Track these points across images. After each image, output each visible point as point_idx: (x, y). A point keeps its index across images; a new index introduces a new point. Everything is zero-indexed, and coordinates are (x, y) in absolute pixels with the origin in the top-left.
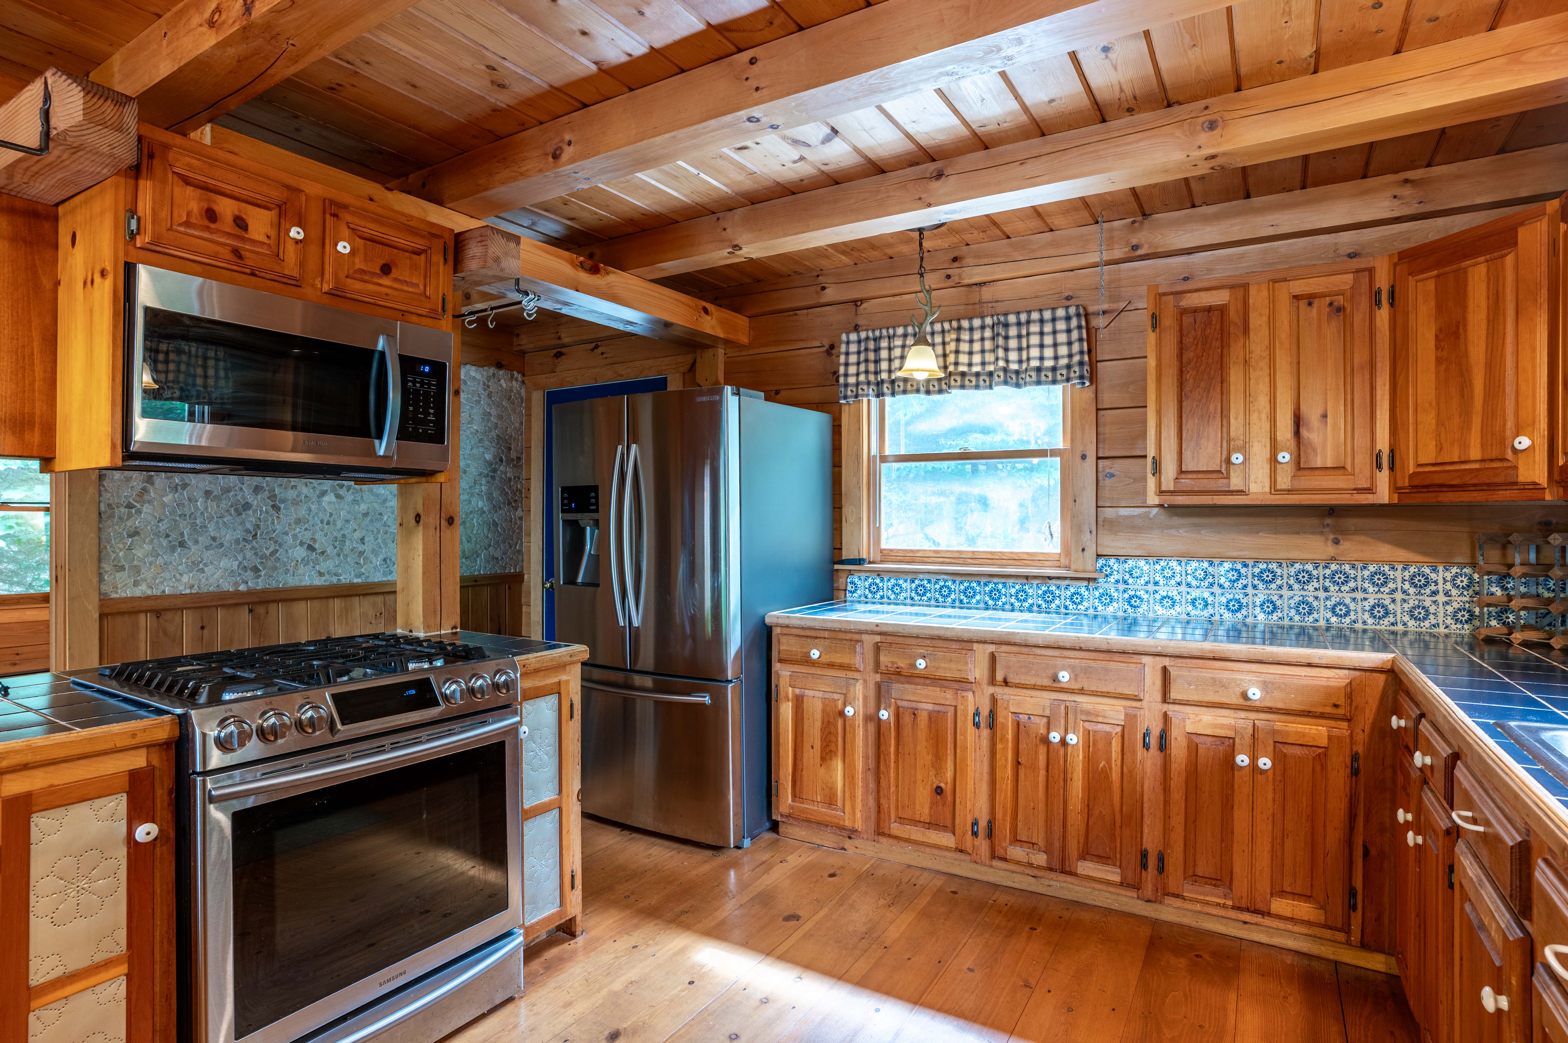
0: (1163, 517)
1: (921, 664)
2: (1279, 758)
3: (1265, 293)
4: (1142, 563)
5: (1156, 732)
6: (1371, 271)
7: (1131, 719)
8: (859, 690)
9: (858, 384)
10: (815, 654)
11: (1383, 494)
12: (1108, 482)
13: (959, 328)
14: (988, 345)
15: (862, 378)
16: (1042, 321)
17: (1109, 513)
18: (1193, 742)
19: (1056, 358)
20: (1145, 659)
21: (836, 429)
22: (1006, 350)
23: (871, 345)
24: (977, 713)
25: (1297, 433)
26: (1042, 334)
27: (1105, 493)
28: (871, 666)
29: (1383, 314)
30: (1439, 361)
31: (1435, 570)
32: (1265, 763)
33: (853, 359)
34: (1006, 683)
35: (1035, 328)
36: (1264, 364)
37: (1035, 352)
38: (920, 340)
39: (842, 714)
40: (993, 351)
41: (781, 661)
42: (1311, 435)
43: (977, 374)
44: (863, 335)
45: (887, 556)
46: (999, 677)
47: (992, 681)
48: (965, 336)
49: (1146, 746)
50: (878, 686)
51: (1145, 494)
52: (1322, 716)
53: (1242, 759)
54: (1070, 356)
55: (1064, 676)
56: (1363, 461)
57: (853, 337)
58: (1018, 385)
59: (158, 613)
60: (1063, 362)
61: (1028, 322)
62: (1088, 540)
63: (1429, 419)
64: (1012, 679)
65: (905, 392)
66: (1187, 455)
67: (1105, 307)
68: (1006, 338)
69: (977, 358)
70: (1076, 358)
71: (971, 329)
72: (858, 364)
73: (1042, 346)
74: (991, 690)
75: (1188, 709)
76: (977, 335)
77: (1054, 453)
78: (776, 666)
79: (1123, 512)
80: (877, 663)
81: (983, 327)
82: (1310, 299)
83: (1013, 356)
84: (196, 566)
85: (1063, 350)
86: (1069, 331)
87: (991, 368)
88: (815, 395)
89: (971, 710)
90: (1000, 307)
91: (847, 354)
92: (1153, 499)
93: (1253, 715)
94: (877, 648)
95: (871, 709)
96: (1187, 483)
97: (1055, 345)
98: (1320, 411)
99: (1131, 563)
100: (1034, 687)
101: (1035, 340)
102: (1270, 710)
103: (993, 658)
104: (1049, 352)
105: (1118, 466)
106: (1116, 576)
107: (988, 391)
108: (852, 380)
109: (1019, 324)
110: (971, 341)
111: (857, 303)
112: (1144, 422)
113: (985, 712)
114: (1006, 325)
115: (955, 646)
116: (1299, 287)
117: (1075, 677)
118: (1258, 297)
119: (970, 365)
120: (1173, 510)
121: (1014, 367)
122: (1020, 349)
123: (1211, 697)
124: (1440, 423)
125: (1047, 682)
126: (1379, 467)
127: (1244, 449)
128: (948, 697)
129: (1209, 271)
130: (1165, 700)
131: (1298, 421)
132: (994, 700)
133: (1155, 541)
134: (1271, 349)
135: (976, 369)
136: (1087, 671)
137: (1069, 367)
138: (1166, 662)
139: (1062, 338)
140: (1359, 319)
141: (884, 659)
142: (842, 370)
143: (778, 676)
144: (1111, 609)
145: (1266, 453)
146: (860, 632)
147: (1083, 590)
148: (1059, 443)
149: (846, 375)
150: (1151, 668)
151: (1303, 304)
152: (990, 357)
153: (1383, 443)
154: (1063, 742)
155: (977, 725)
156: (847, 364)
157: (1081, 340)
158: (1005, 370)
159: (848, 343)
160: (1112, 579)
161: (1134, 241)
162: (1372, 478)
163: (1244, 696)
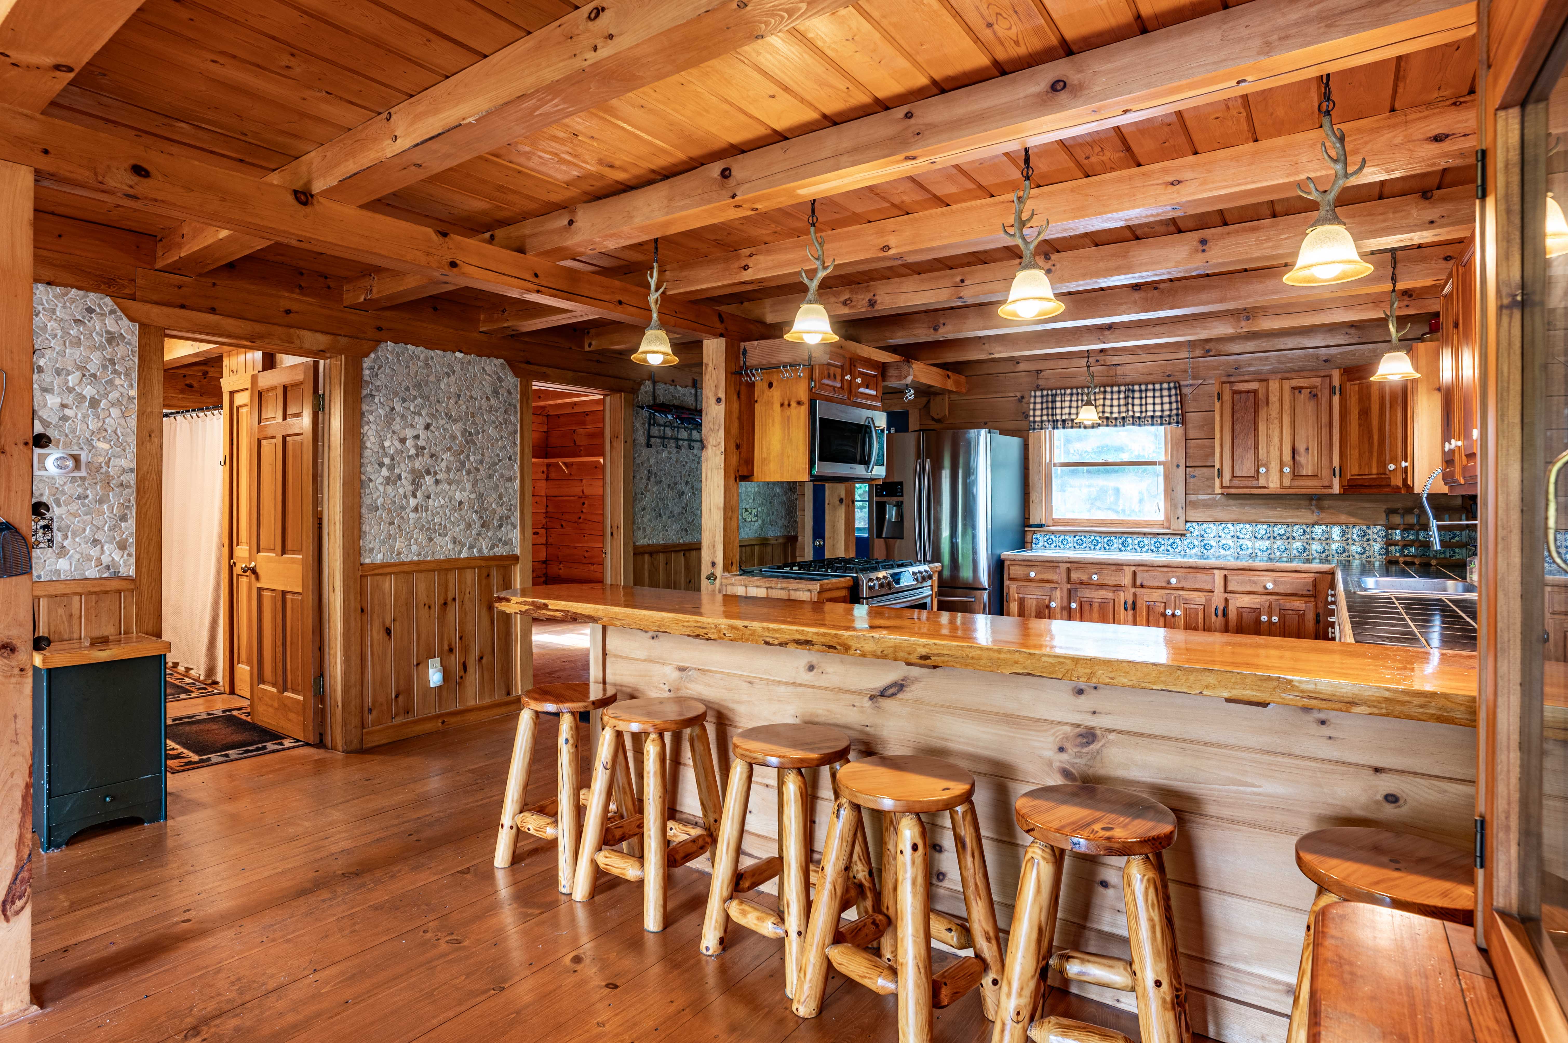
0: (1224, 500)
1: (1095, 577)
2: (1282, 617)
3: (1277, 384)
4: (1212, 525)
5: (1221, 608)
6: (1330, 377)
7: (1208, 600)
8: (1058, 594)
9: (1042, 422)
10: (1032, 574)
11: (1336, 489)
12: (1192, 480)
13: (1105, 392)
14: (1122, 402)
15: (1045, 418)
16: (1154, 390)
17: (1193, 497)
18: (1240, 610)
19: (1162, 411)
20: (1215, 571)
21: (1026, 448)
22: (1133, 405)
23: (1050, 399)
24: (1126, 603)
25: (1293, 458)
26: (1154, 397)
27: (1190, 487)
28: (1065, 579)
29: (1336, 399)
30: (1360, 425)
31: (1368, 528)
32: (1275, 619)
33: (1038, 406)
34: (1142, 586)
35: (1150, 394)
36: (1276, 421)
37: (1150, 407)
38: (1089, 403)
39: (1048, 607)
40: (1126, 405)
41: (1010, 579)
42: (1301, 459)
43: (1116, 419)
44: (1045, 393)
45: (1056, 522)
46: (1138, 583)
47: (1134, 585)
48: (1108, 396)
49: (1216, 615)
50: (1069, 591)
51: (1213, 486)
52: (1302, 595)
53: (1264, 618)
54: (1171, 410)
55: (1174, 581)
56: (1326, 473)
57: (1039, 393)
58: (1140, 425)
59: (651, 554)
60: (1167, 413)
61: (1146, 390)
62: (1180, 512)
63: (1356, 453)
64: (1146, 583)
65: (1072, 427)
66: (1236, 468)
67: (1191, 382)
68: (1133, 398)
69: (1115, 409)
70: (1174, 412)
71: (1112, 392)
72: (1042, 409)
73: (1154, 404)
74: (1134, 590)
75: (1237, 596)
76: (1115, 396)
77: (1160, 463)
78: (1007, 583)
79: (1201, 497)
80: (1069, 578)
81: (1119, 392)
82: (1300, 389)
83: (1137, 408)
84: (665, 528)
85: (1167, 407)
86: (1170, 396)
87: (1124, 415)
88: (1011, 425)
89: (1123, 601)
90: (1128, 380)
91: (1035, 403)
92: (1218, 490)
93: (1269, 597)
94: (1069, 570)
95: (1065, 603)
96: (1236, 482)
97: (1162, 404)
98: (1305, 447)
99: (1205, 525)
100: (1157, 588)
101: (1150, 400)
102: (1278, 594)
103: (1135, 574)
104: (1158, 408)
105: (1198, 471)
106: (1197, 533)
107: (1122, 428)
108: (1038, 419)
109: (1141, 391)
110: (1112, 399)
111: (1038, 372)
112: (1213, 447)
113: (1130, 602)
114: (1133, 391)
115: (1113, 567)
116: (1295, 383)
117: (1179, 581)
118: (1274, 386)
119: (1111, 413)
120: (1229, 496)
121: (1138, 415)
122: (1141, 405)
123: (1249, 589)
124: (1360, 456)
125: (1164, 584)
126: (1335, 475)
127: (1267, 466)
128: (1110, 595)
129: (1250, 365)
130: (1226, 591)
131: (1294, 451)
132: (1135, 595)
133: (1219, 513)
134: (1281, 413)
135: (1115, 415)
136: (1185, 578)
137: (1170, 416)
138: (1226, 572)
139: (1166, 400)
140: (1324, 401)
141: (1074, 576)
142: (1031, 413)
143: (1009, 588)
144: (1194, 551)
145: (1278, 467)
146: (1059, 562)
147: (1178, 541)
148: (1162, 458)
149: (1034, 416)
150: (1219, 575)
151: (1296, 391)
152: (1123, 409)
153: (1336, 463)
154: (1173, 615)
155: (1126, 609)
156: (1034, 410)
157: (1177, 402)
158: (1133, 417)
159: (1035, 397)
160: (1194, 535)
161: (1207, 347)
162: (1331, 481)
163: (1265, 587)
